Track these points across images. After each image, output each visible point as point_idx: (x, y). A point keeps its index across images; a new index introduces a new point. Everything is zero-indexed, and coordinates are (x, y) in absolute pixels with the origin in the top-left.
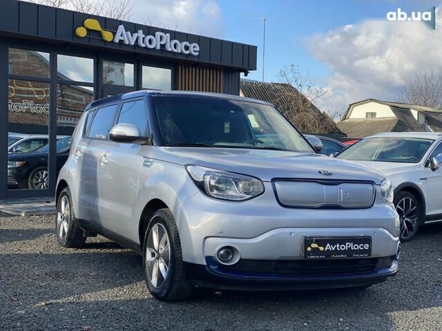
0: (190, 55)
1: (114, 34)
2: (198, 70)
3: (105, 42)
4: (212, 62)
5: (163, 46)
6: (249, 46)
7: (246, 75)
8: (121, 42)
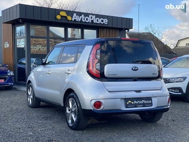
0: (104, 24)
1: (72, 17)
2: (107, 30)
3: (68, 20)
4: (113, 27)
5: (92, 21)
6: (129, 19)
7: (128, 31)
8: (75, 20)
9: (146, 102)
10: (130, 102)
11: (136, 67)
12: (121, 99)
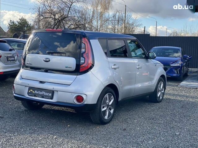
9: (46, 94)
10: (31, 90)
11: (47, 59)
12: (26, 86)
